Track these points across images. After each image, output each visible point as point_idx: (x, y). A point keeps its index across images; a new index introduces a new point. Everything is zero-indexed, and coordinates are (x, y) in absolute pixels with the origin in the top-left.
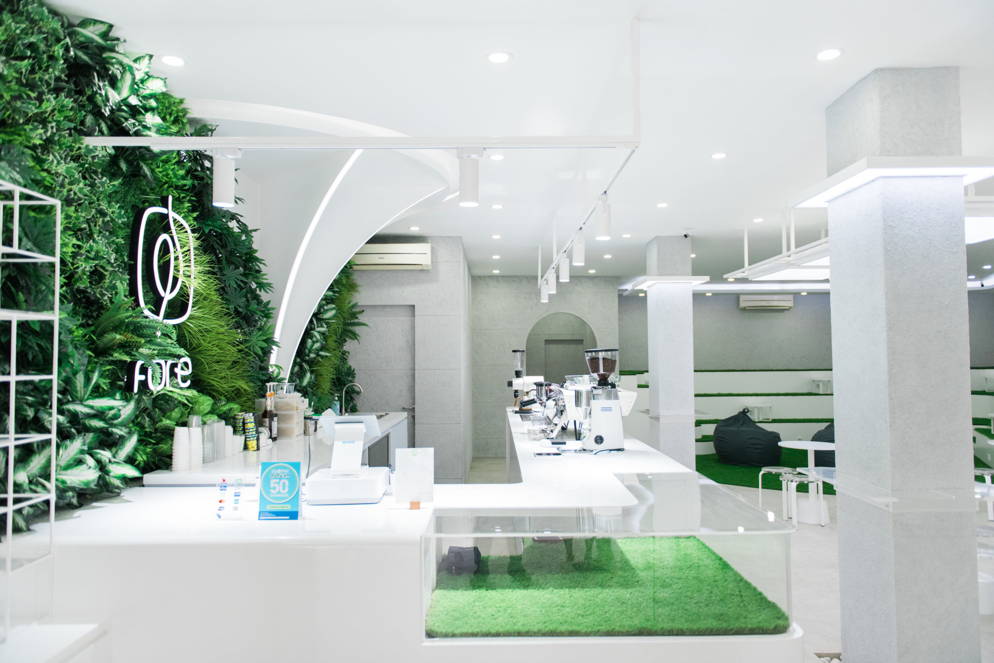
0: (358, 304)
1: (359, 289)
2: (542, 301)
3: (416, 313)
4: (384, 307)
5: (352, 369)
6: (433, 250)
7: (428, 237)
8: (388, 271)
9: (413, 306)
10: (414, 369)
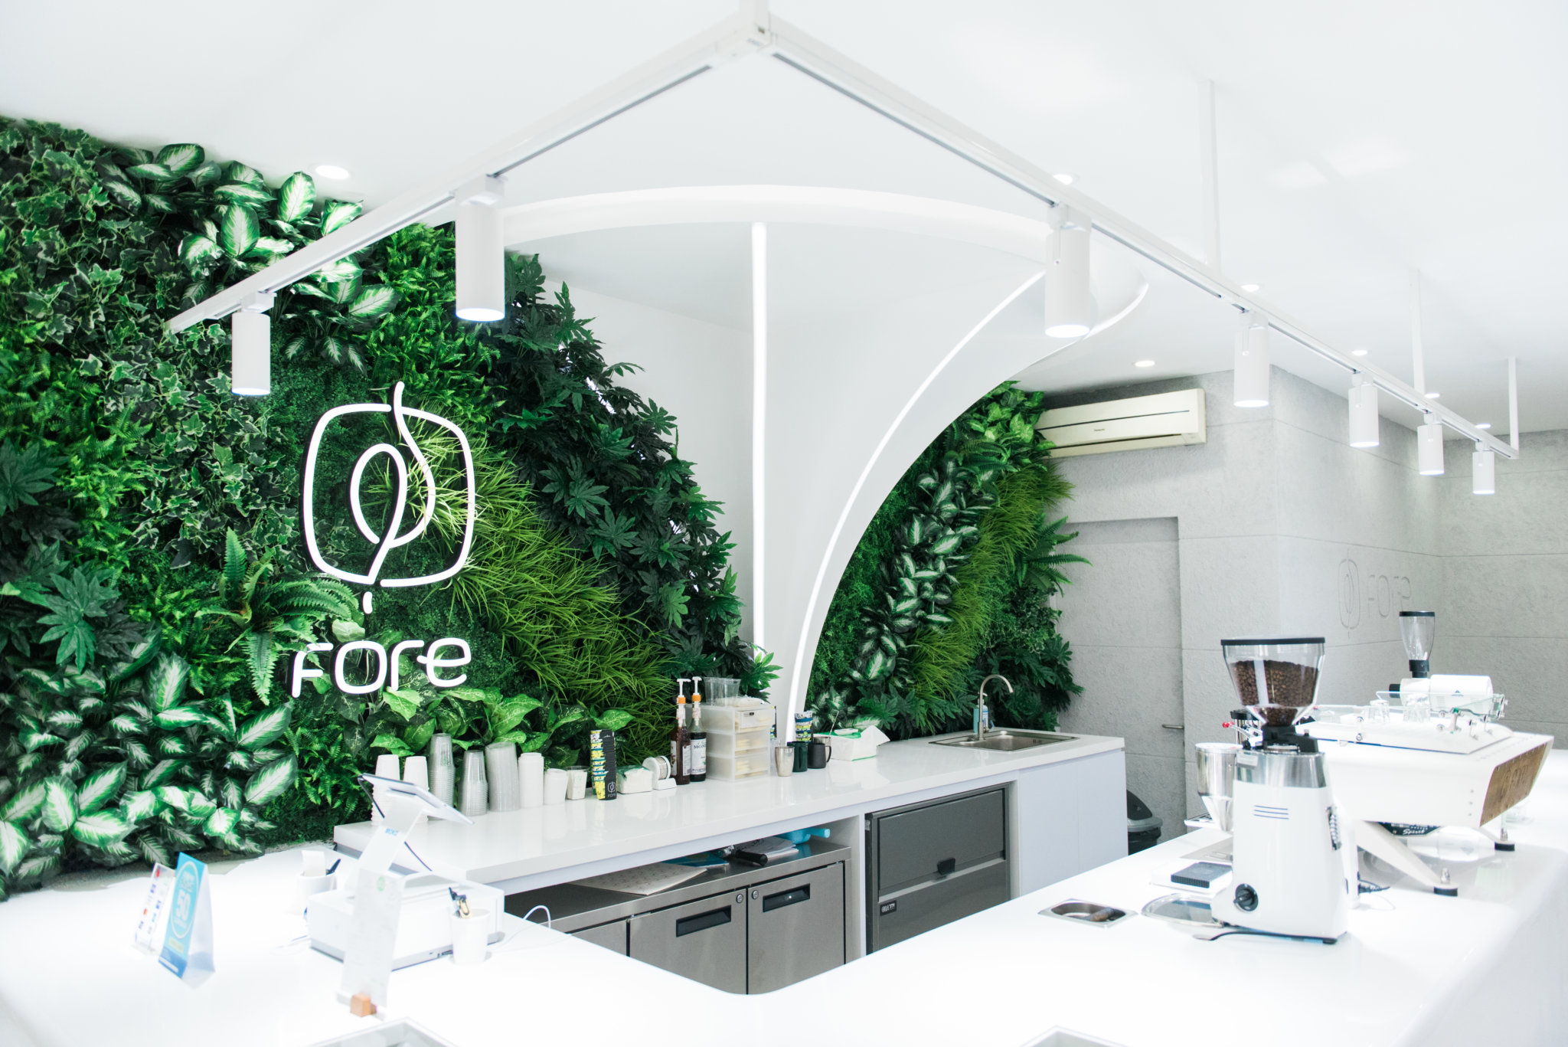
0: (1068, 522)
1: (1072, 491)
2: (1476, 492)
3: (1181, 534)
4: (1124, 523)
5: (1064, 642)
6: (1208, 403)
7: (1201, 376)
8: (1123, 453)
9: (1175, 519)
10: (1180, 647)
